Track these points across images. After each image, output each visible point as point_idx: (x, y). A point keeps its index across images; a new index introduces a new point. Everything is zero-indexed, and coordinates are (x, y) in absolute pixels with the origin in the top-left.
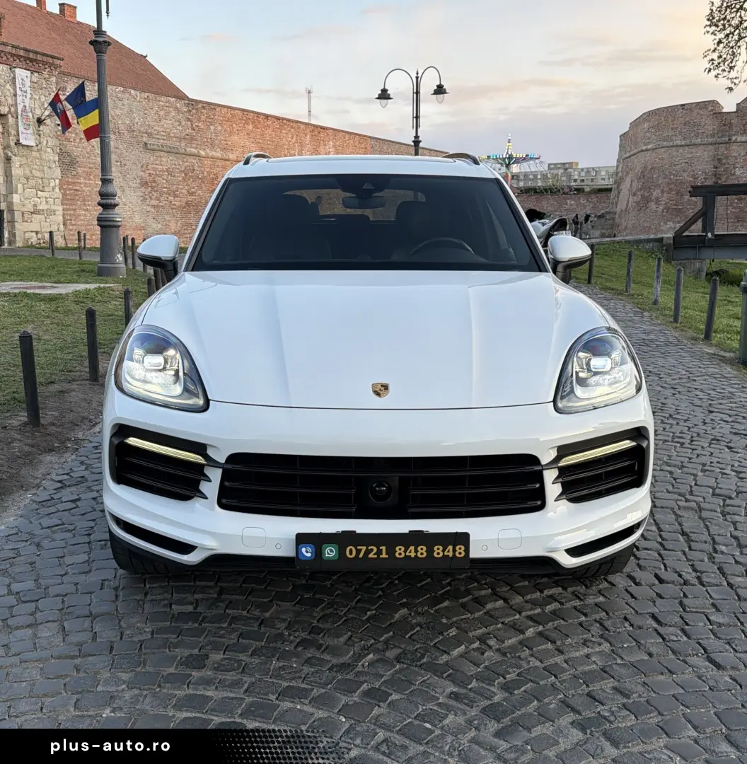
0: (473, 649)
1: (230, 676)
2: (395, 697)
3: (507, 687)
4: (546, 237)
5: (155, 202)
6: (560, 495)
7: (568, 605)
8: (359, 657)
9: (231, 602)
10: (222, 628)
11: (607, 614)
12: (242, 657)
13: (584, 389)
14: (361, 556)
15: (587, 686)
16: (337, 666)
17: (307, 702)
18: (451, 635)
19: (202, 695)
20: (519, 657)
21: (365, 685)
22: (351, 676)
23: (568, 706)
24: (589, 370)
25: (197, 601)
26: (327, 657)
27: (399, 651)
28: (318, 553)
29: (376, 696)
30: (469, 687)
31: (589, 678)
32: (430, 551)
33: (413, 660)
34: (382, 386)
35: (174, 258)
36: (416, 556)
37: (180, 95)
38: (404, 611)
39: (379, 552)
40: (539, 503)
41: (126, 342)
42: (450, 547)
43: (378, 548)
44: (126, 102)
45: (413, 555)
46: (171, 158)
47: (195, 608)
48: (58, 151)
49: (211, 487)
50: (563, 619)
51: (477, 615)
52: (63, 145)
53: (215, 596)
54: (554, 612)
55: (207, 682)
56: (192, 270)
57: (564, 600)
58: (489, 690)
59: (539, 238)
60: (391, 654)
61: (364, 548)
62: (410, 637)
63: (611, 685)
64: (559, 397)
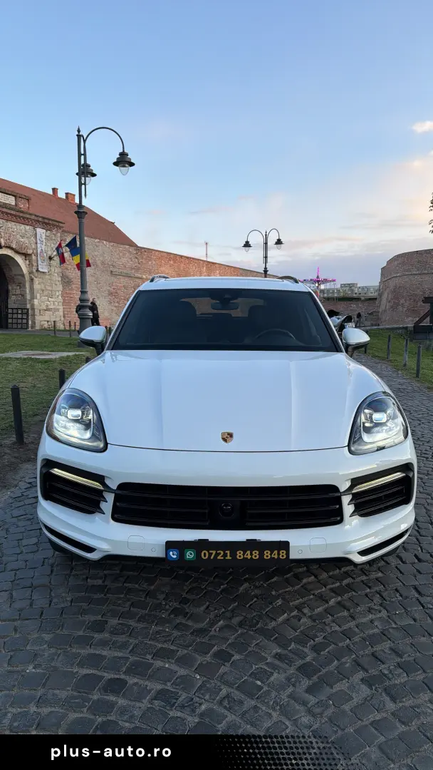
0: (293, 617)
1: (121, 639)
2: (236, 657)
3: (316, 649)
4: (341, 328)
6: (353, 512)
7: (358, 579)
8: (212, 623)
9: (128, 577)
10: (120, 599)
11: (384, 586)
12: (132, 623)
13: (369, 435)
14: (212, 557)
15: (372, 647)
16: (196, 631)
17: (173, 661)
18: (278, 604)
19: (100, 655)
20: (325, 623)
21: (215, 647)
22: (205, 640)
23: (359, 665)
24: (372, 422)
25: (105, 575)
26: (190, 623)
27: (242, 618)
28: (182, 555)
29: (223, 656)
30: (289, 648)
31: (373, 640)
32: (261, 554)
33: (250, 626)
34: (228, 434)
35: (102, 341)
36: (252, 558)
37: (132, 244)
38: (246, 585)
39: (225, 555)
40: (339, 518)
41: (57, 400)
42: (276, 552)
43: (224, 552)
44: (100, 247)
45: (249, 557)
47: (104, 582)
48: (61, 275)
49: (107, 506)
50: (355, 592)
51: (297, 587)
52: (64, 271)
53: (118, 572)
54: (348, 585)
55: (104, 643)
56: (112, 349)
57: (355, 576)
58: (303, 651)
59: (335, 327)
60: (236, 620)
61: (214, 552)
62: (249, 606)
63: (388, 646)
64: (352, 443)
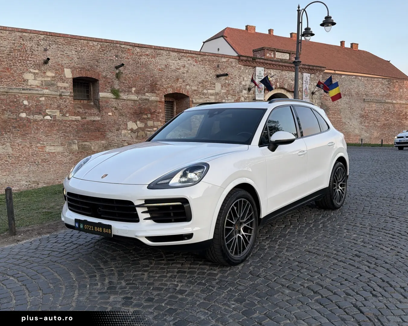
5: (367, 124)
14: (88, 229)
40: (137, 220)
42: (107, 230)
43: (91, 227)
45: (99, 230)
46: (377, 105)
48: (320, 105)
52: (324, 102)
61: (88, 226)
